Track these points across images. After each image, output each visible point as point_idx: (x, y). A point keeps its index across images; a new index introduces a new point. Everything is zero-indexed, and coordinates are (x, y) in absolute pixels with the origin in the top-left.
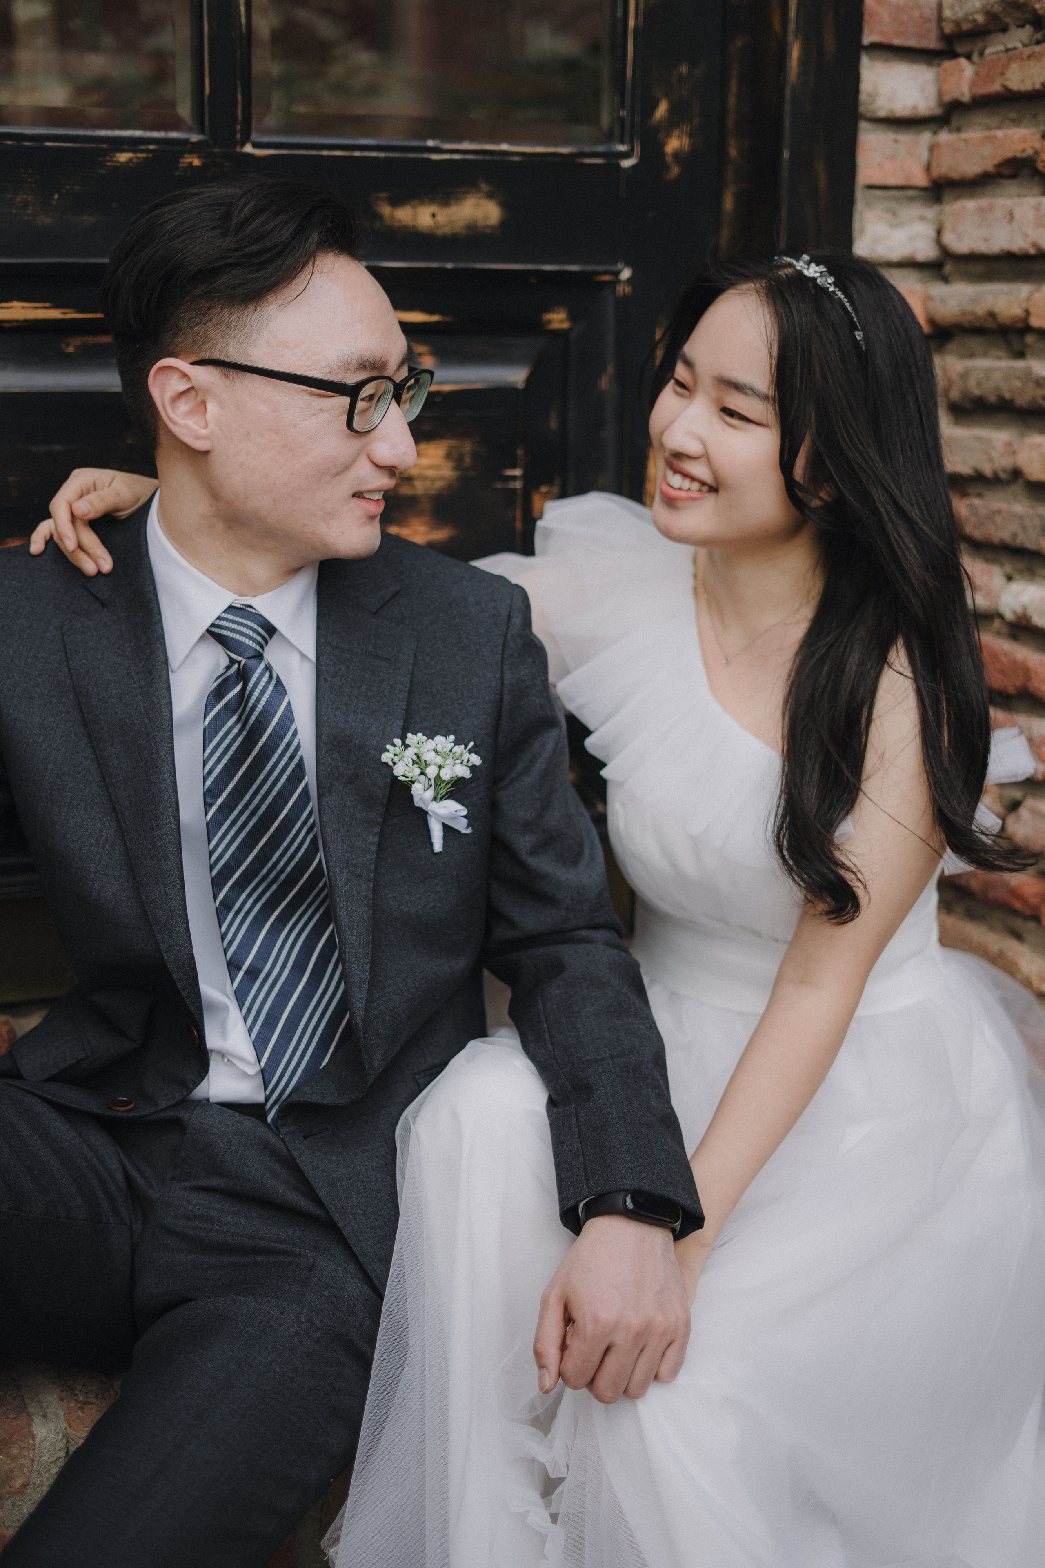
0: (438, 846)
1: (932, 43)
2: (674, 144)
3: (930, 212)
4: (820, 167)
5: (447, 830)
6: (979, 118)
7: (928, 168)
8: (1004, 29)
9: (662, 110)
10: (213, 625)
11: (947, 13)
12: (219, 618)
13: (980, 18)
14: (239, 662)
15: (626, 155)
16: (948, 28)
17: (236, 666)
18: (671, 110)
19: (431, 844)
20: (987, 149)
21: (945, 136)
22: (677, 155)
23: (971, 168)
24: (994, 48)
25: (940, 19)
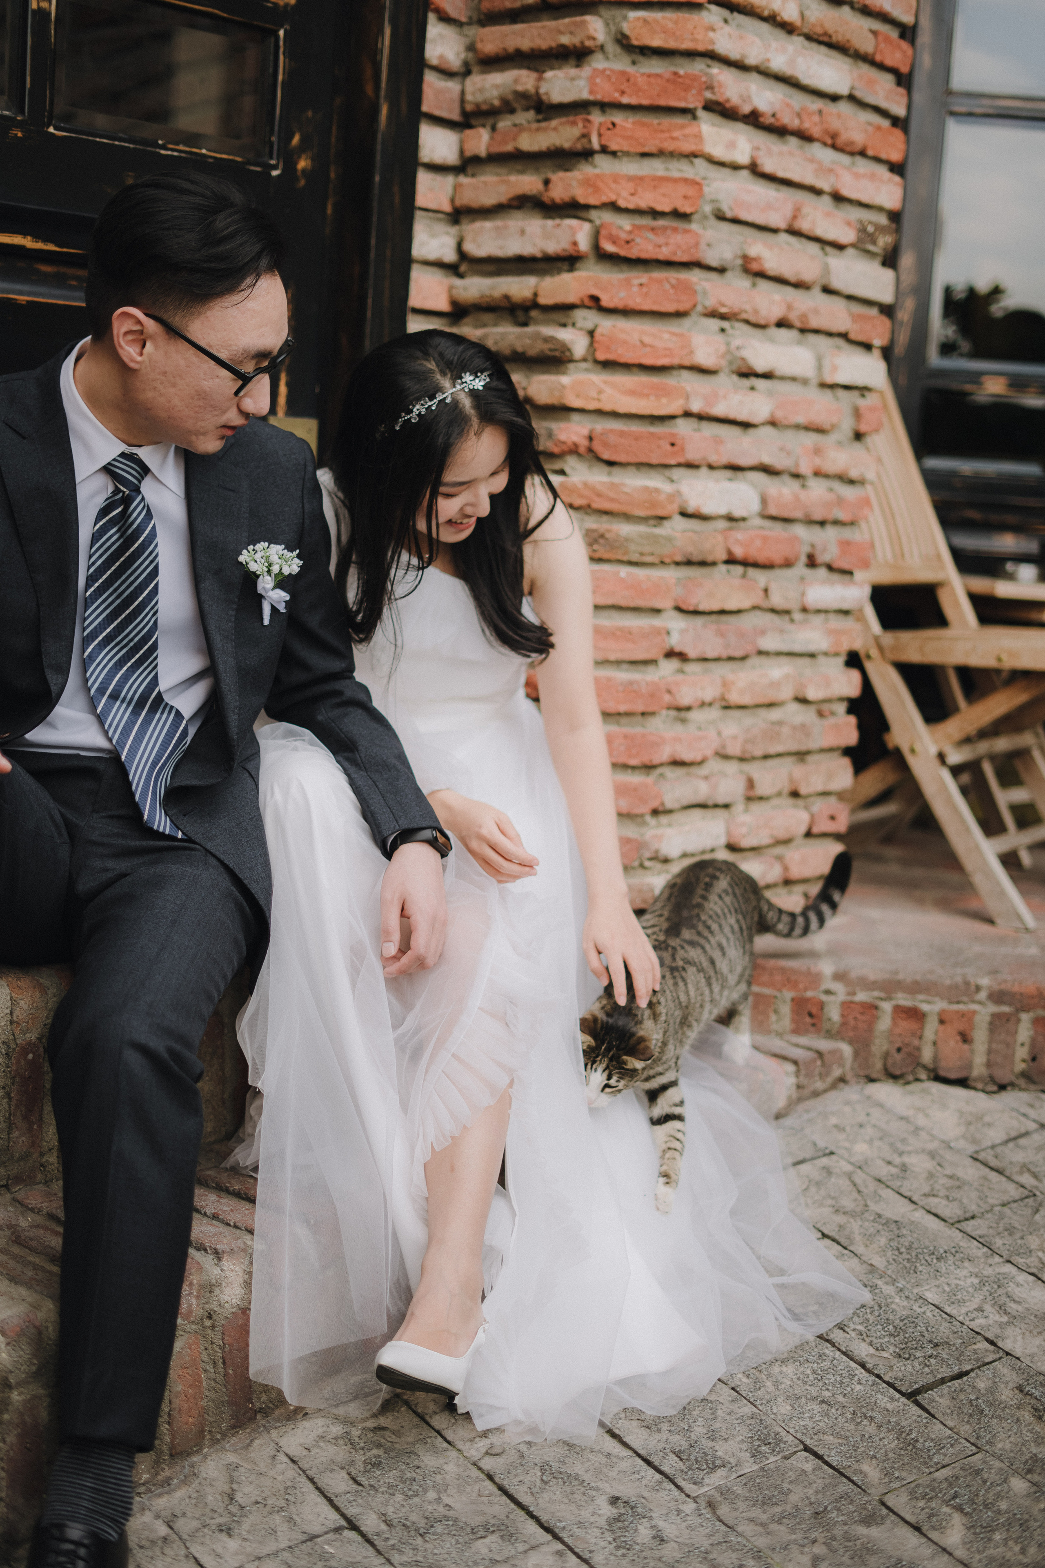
0: (266, 622)
1: (455, 116)
2: (302, 164)
3: (454, 230)
4: (396, 189)
5: (274, 609)
6: (489, 168)
7: (452, 201)
8: (512, 111)
9: (296, 140)
10: (109, 464)
11: (469, 97)
12: (114, 460)
13: (496, 103)
14: (124, 492)
15: (275, 167)
16: (469, 108)
17: (121, 495)
18: (302, 140)
19: (262, 619)
20: (503, 188)
21: (463, 179)
22: (304, 171)
23: (489, 200)
24: (504, 123)
25: (463, 101)
